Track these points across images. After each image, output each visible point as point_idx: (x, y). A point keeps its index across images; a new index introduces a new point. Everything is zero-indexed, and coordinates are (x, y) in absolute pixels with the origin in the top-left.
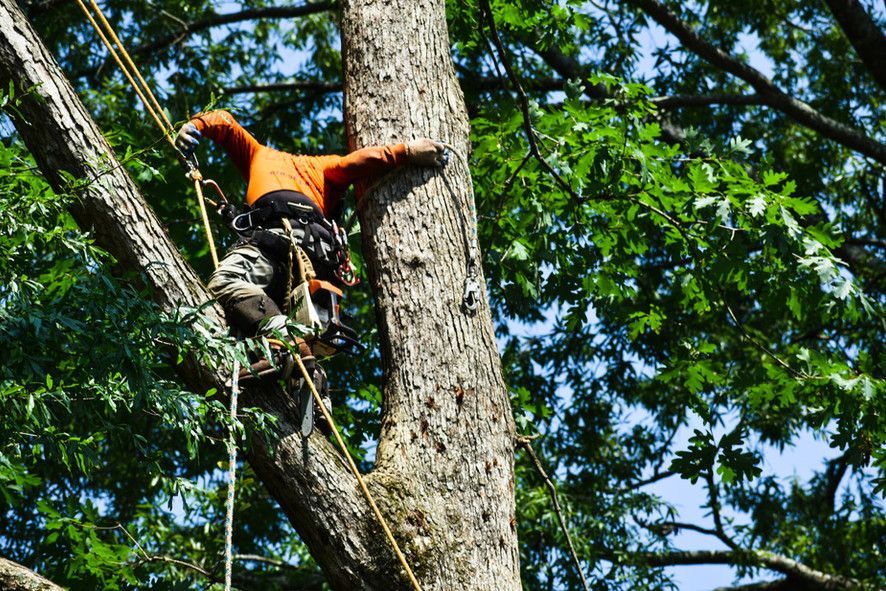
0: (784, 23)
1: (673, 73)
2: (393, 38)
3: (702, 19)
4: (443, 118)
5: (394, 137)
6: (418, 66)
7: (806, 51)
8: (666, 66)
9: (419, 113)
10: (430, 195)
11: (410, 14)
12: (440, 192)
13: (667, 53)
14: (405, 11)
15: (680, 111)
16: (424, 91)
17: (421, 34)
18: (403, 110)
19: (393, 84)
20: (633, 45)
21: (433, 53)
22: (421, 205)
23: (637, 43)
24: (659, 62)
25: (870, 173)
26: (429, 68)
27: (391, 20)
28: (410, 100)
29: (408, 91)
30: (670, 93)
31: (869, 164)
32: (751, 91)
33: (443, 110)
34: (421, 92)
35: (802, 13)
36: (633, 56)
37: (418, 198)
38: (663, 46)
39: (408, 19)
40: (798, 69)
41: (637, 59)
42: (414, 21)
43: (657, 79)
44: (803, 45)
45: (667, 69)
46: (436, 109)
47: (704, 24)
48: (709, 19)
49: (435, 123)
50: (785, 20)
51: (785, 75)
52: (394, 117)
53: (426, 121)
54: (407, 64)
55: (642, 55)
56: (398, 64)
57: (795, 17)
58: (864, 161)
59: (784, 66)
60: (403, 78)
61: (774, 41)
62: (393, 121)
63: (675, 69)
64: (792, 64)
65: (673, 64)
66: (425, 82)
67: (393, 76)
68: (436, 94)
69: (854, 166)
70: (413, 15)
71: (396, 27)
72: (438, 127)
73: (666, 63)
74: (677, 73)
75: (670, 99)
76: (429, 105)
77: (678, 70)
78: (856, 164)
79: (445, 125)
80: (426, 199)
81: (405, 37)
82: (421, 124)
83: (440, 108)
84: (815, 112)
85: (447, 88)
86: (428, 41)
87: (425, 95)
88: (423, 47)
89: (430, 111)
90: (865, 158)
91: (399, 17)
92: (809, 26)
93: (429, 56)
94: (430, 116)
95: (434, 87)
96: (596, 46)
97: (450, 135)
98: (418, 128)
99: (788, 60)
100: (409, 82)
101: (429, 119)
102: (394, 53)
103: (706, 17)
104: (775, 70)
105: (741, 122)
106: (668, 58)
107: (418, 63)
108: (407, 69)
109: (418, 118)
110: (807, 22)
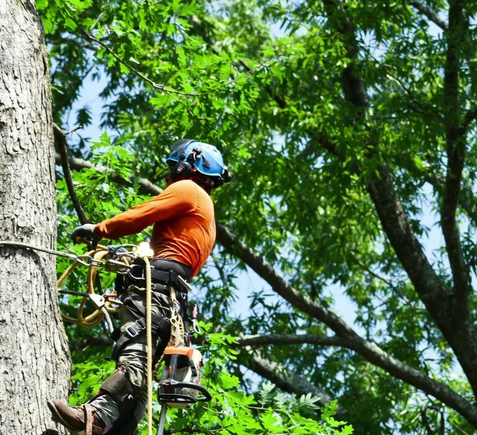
0: (367, 273)
1: (265, 314)
2: (10, 288)
3: (296, 266)
4: (49, 359)
5: (6, 373)
6: (29, 313)
7: (385, 299)
8: (259, 309)
9: (28, 354)
10: (34, 424)
11: (25, 268)
12: (43, 423)
13: (261, 296)
14: (21, 265)
15: (270, 348)
16: (33, 335)
17: (34, 286)
18: (16, 350)
19: (8, 328)
20: (231, 288)
21: (43, 302)
22: (26, 432)
23: (234, 286)
24: (253, 305)
25: (431, 408)
26: (39, 315)
27: (9, 272)
28: (21, 342)
29: (20, 334)
30: (261, 331)
31: (430, 401)
32: (330, 333)
33: (49, 352)
34: (31, 335)
35: (382, 266)
36: (230, 297)
37: (23, 426)
38: (258, 291)
39: (23, 272)
40: (378, 312)
41: (234, 300)
42: (28, 274)
43: (251, 318)
44: (383, 293)
45: (260, 310)
46: (43, 350)
47: (298, 270)
48: (302, 267)
49: (42, 362)
50: (368, 270)
51: (365, 317)
52: (7, 356)
53: (34, 360)
54: (20, 311)
55: (238, 297)
56: (13, 310)
57: (377, 268)
58: (426, 398)
59: (365, 309)
60: (17, 323)
61: (357, 287)
62: (6, 358)
63: (266, 310)
64: (371, 309)
65: (265, 306)
66: (35, 326)
67: (8, 320)
68: (44, 338)
69: (417, 401)
70: (28, 269)
71: (13, 278)
72: (44, 366)
73: (260, 305)
74: (268, 315)
75: (261, 338)
76: (38, 346)
77: (270, 311)
78: (419, 399)
79: (50, 364)
80: (30, 427)
81: (20, 287)
82: (29, 363)
83: (47, 350)
84: (386, 354)
85: (53, 333)
86: (39, 292)
87: (34, 338)
88: (35, 296)
89: (38, 351)
90: (427, 395)
91: (16, 270)
92: (387, 277)
93: (40, 305)
94: (38, 356)
95: (43, 332)
96: (199, 286)
97: (54, 373)
98: (27, 366)
99: (369, 304)
100: (21, 326)
101: (36, 358)
102: (10, 301)
103: (299, 264)
104: (357, 312)
105: (325, 356)
106: (261, 300)
107: (30, 311)
108: (21, 315)
109: (28, 358)
110: (387, 273)
